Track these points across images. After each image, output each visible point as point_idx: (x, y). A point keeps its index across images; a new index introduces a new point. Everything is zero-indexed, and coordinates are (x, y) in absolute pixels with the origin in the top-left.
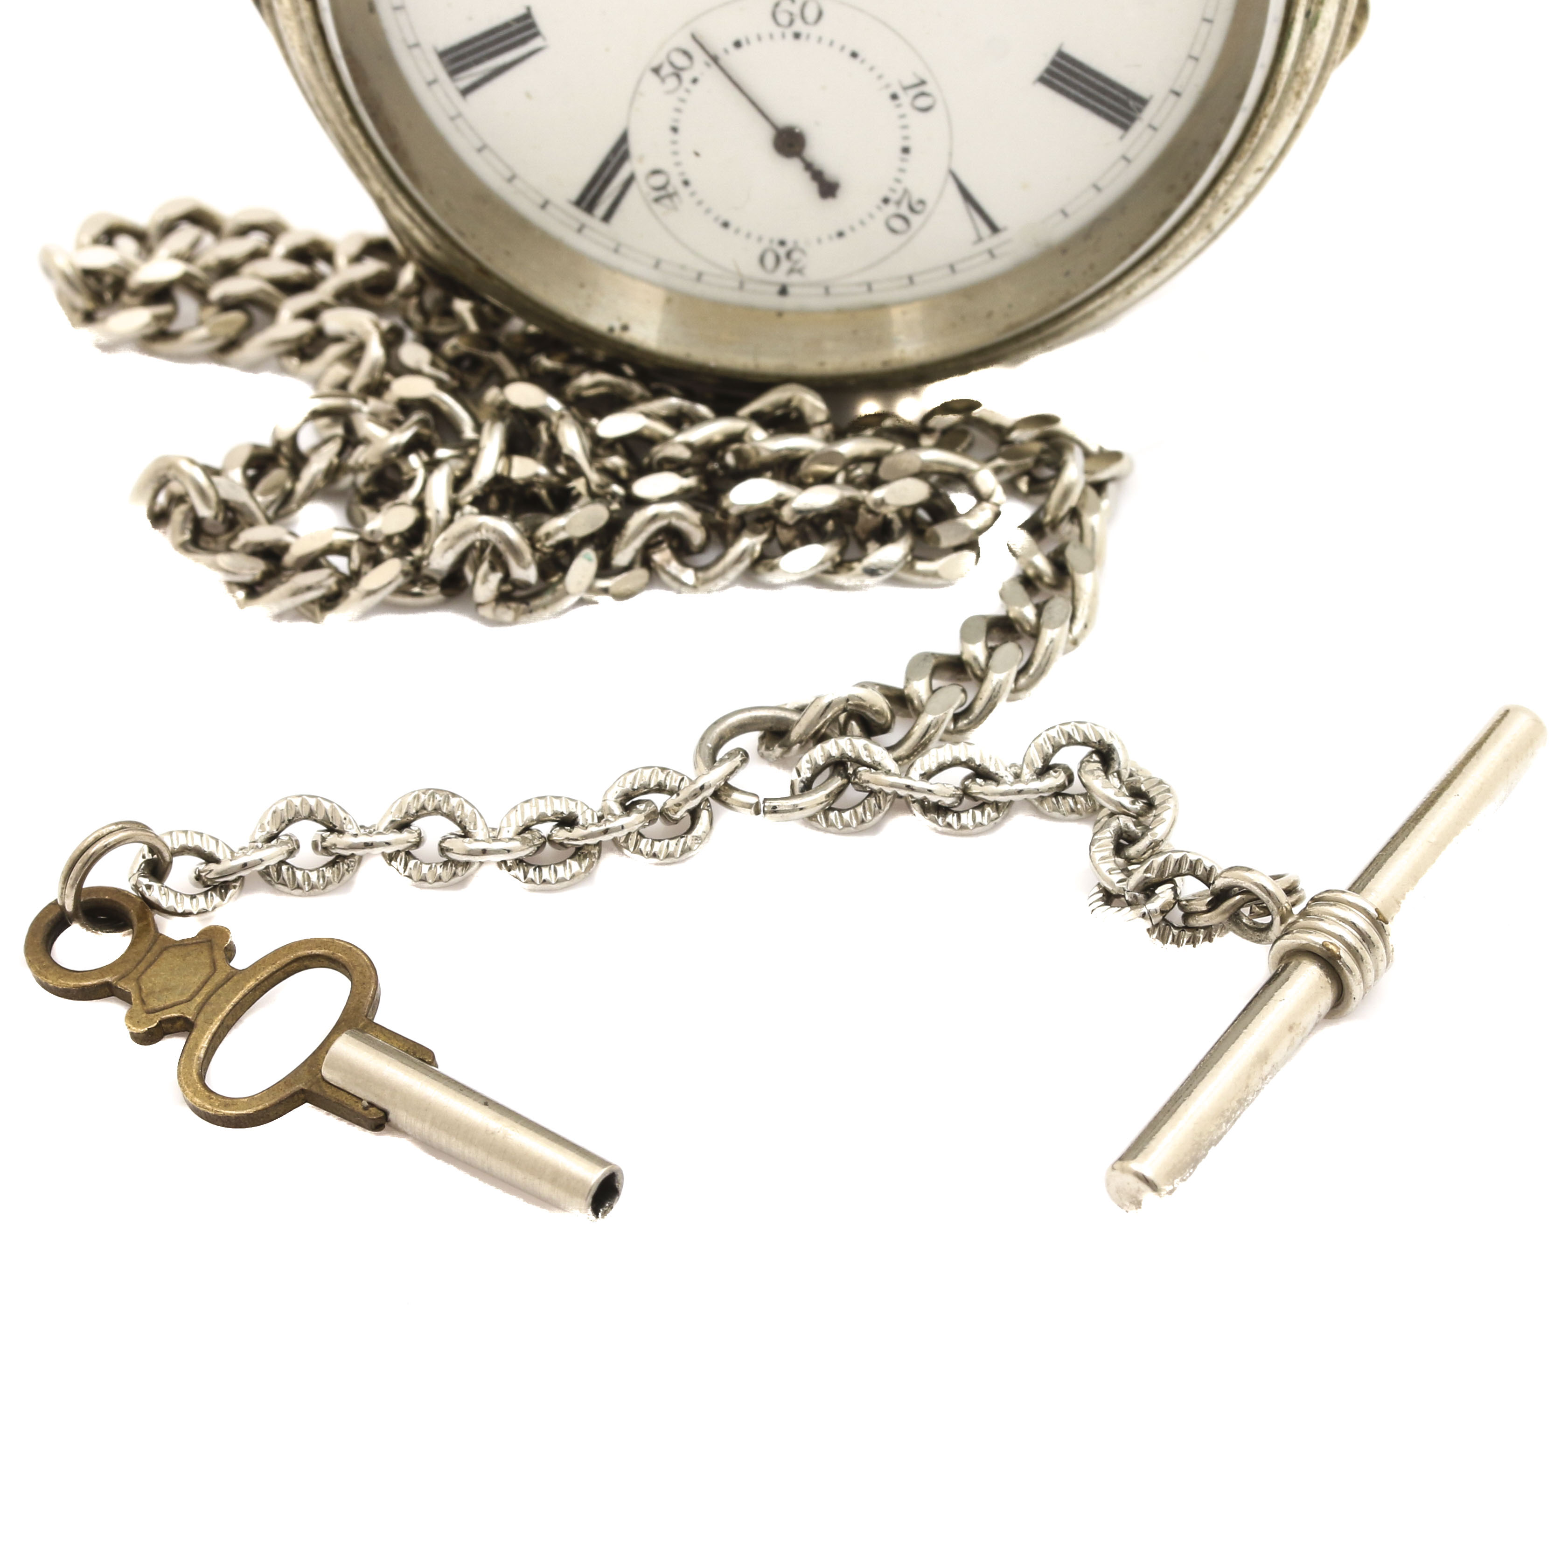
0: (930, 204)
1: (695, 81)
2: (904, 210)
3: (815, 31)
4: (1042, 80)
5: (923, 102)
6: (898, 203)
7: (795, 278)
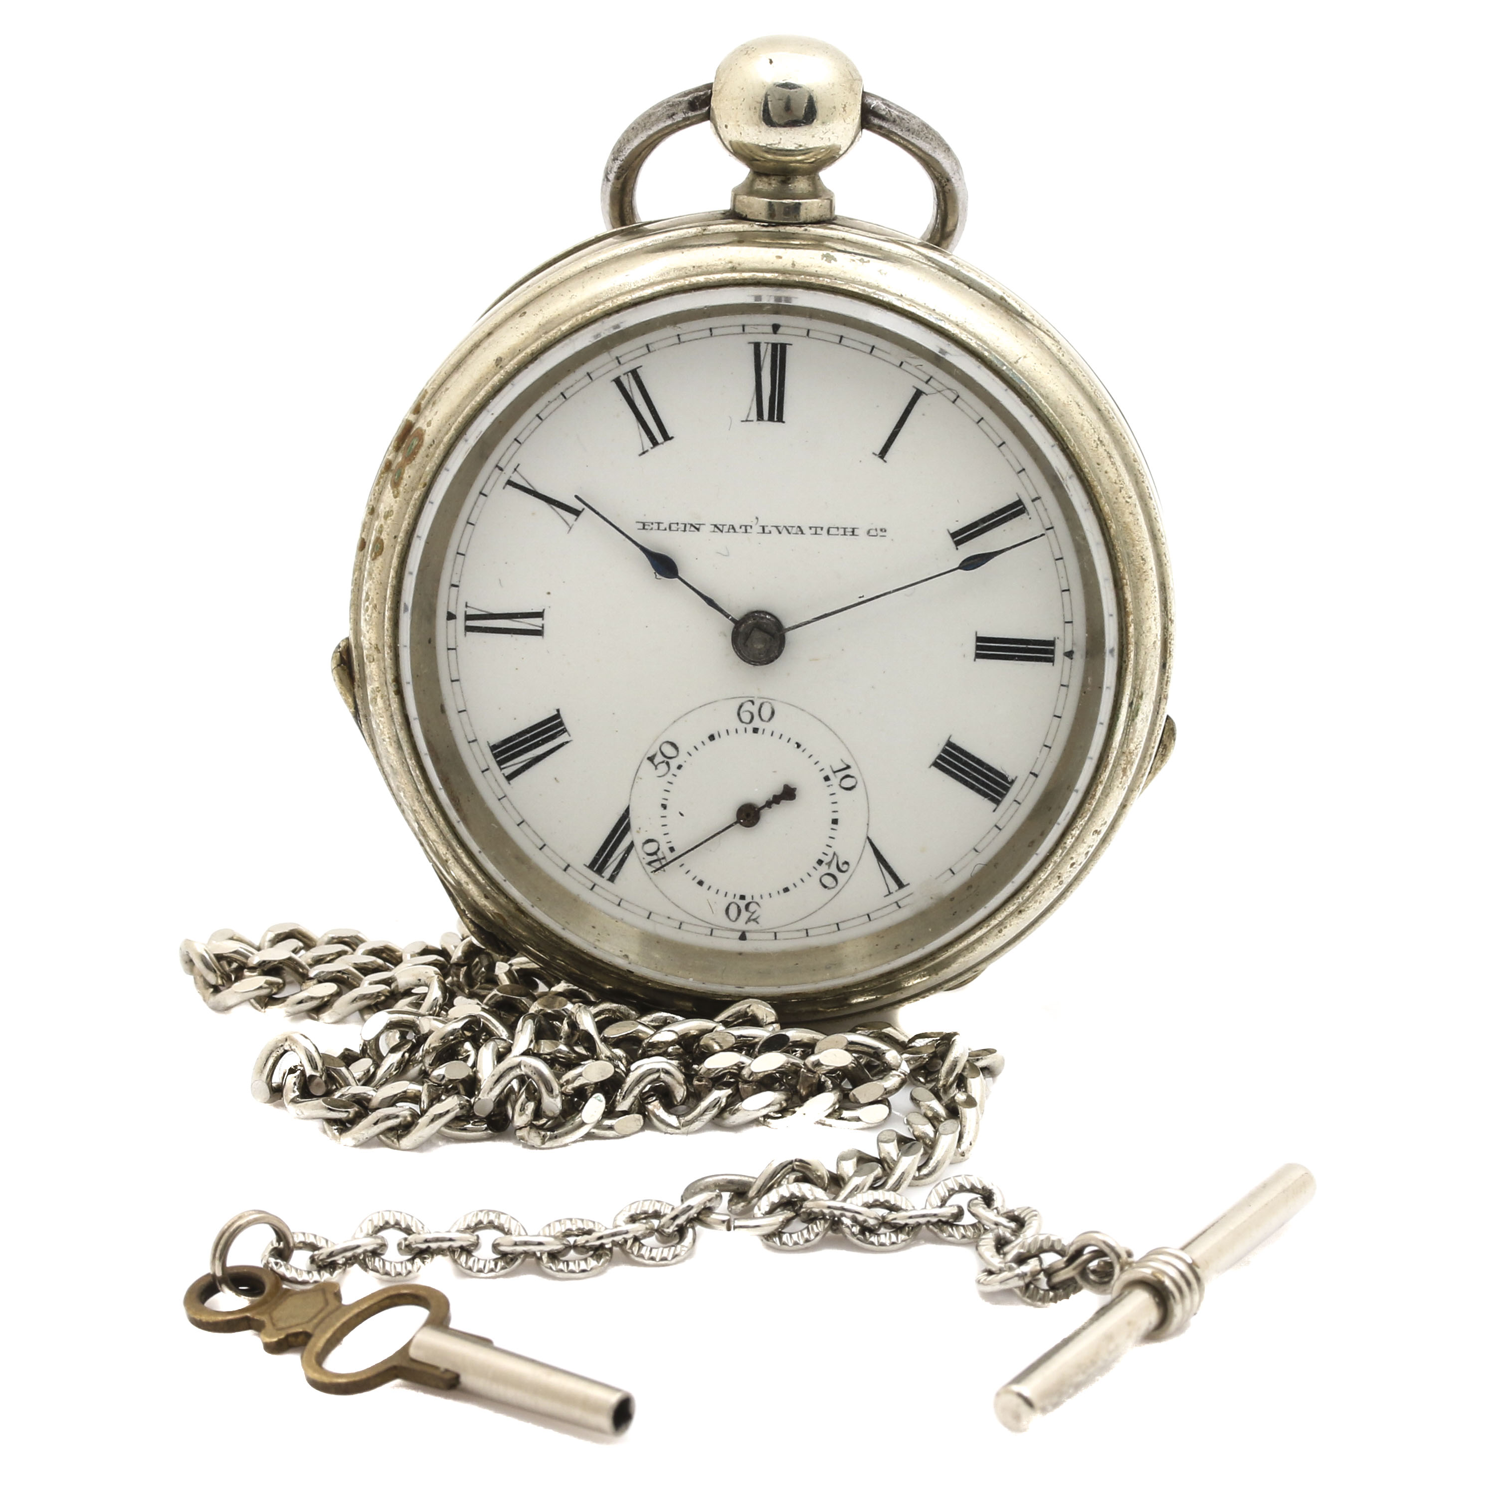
0: (853, 864)
1: (680, 767)
2: (833, 870)
3: (769, 727)
4: (935, 764)
5: (848, 783)
6: (829, 864)
7: (752, 926)
